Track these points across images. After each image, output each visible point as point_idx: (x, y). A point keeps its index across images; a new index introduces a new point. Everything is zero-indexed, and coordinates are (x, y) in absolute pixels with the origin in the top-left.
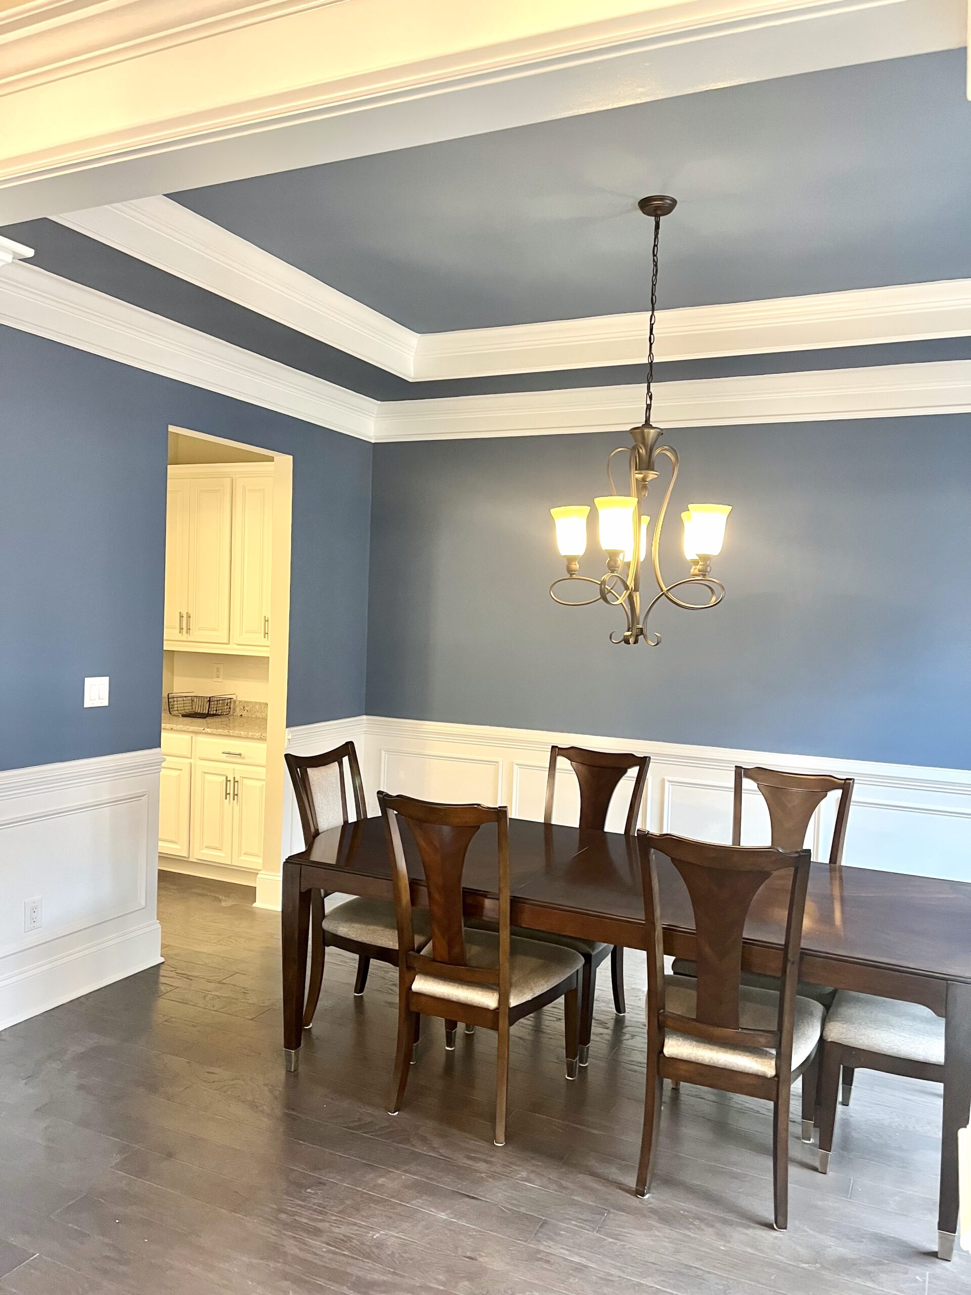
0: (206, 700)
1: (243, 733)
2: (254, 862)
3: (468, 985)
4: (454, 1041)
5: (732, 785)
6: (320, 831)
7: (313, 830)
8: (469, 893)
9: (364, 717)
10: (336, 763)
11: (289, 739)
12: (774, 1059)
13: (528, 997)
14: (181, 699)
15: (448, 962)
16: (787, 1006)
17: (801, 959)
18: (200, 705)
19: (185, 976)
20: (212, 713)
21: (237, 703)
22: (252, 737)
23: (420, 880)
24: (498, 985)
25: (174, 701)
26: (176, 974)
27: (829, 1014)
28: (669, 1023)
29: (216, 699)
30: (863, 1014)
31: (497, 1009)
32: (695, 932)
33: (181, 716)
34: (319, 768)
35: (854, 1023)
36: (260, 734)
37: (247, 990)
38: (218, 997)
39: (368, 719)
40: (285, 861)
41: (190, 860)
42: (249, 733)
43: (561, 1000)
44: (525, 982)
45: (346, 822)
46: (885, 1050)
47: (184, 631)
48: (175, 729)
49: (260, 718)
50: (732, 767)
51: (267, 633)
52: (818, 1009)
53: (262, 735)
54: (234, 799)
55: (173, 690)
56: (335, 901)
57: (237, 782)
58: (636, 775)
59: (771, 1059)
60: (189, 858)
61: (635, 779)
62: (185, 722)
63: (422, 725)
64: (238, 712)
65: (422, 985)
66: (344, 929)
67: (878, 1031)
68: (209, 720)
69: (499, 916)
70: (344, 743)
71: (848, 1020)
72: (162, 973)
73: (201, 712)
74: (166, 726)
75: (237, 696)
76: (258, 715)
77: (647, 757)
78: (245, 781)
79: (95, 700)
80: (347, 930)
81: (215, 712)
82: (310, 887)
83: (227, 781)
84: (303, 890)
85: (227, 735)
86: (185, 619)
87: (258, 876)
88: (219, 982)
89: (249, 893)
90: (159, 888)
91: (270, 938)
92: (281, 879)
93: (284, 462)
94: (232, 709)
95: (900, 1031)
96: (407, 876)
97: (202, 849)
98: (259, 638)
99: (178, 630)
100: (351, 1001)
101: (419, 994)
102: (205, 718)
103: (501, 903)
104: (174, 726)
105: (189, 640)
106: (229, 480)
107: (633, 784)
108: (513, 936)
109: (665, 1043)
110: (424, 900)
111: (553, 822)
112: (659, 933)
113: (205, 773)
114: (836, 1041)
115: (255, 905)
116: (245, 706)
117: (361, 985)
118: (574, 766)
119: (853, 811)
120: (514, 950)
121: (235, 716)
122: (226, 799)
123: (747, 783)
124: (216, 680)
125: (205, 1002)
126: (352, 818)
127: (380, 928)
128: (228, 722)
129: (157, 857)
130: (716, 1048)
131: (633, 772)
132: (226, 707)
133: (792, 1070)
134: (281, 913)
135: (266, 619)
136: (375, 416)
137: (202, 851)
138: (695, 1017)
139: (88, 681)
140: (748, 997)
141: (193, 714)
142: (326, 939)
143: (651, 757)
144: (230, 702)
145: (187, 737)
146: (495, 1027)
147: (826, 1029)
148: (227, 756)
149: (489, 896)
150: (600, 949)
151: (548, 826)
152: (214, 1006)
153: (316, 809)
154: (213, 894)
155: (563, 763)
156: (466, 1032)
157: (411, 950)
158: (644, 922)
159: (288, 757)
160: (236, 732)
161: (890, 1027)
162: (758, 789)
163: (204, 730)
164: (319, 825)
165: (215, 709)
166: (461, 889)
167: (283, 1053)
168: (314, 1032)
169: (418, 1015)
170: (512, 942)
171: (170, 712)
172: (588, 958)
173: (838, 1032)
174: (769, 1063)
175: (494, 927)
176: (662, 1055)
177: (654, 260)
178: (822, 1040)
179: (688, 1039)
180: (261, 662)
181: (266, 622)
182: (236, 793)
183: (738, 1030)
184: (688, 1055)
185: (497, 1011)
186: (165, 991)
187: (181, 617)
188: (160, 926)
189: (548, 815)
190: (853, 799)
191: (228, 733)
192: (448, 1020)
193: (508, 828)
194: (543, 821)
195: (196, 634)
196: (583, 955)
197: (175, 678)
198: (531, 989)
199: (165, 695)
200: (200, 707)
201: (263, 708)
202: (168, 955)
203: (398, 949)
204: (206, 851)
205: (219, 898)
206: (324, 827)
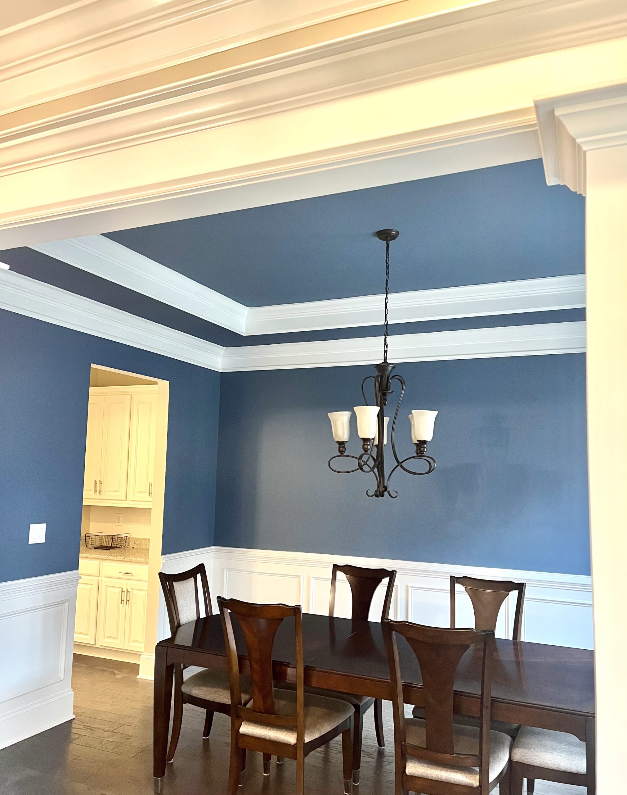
0: (111, 537)
1: (133, 559)
2: (139, 647)
3: (277, 728)
4: (269, 769)
5: (449, 588)
6: (181, 624)
7: (176, 623)
8: (276, 664)
9: (213, 547)
10: (193, 578)
11: (163, 563)
12: (478, 775)
13: (317, 735)
14: (94, 537)
15: (263, 711)
16: (485, 737)
17: (492, 704)
18: (106, 541)
19: (89, 728)
20: (114, 546)
21: (131, 539)
22: (139, 562)
23: (244, 656)
24: (296, 728)
25: (90, 539)
26: (82, 726)
27: (515, 741)
28: (409, 751)
29: (117, 537)
30: (537, 742)
31: (296, 744)
32: (423, 687)
33: (93, 549)
34: (181, 582)
35: (530, 749)
36: (144, 560)
37: (131, 737)
38: (111, 742)
39: (216, 549)
40: (157, 644)
41: (96, 646)
42: (138, 559)
43: (339, 738)
44: (314, 727)
45: (198, 617)
46: (551, 766)
47: (98, 492)
48: (89, 557)
49: (145, 549)
50: (449, 576)
51: (151, 493)
52: (508, 739)
53: (146, 560)
54: (126, 604)
55: (89, 532)
56: (190, 672)
57: (129, 592)
58: (387, 583)
59: (476, 774)
60: (95, 645)
61: (387, 586)
62: (96, 552)
63: (251, 552)
64: (131, 545)
65: (246, 729)
66: (196, 691)
67: (545, 753)
68: (112, 550)
69: (297, 680)
70: (198, 565)
71: (525, 747)
72: (74, 725)
73: (107, 546)
74: (83, 555)
75: (130, 535)
76: (144, 547)
77: (394, 571)
78: (134, 591)
79: (36, 539)
80: (198, 691)
81: (116, 545)
82: (173, 662)
83: (122, 591)
84: (168, 665)
85: (123, 561)
86: (98, 485)
87: (141, 656)
88: (112, 731)
89: (135, 668)
90: (73, 667)
91: (147, 699)
92: (154, 658)
93: (164, 386)
94: (127, 543)
95: (560, 752)
96: (236, 654)
97: (104, 639)
98: (146, 497)
99: (93, 492)
100: (201, 742)
101: (245, 735)
102: (109, 549)
103: (298, 671)
104: (89, 555)
105: (100, 498)
106: (129, 396)
107: (385, 589)
108: (305, 693)
109: (407, 765)
110: (247, 670)
111: (335, 615)
112: (400, 689)
113: (108, 586)
114: (519, 761)
115: (138, 677)
116: (136, 541)
117: (207, 731)
118: (348, 577)
119: (526, 604)
120: (307, 704)
121: (129, 548)
122: (121, 603)
123: (459, 588)
124: (117, 524)
125: (101, 745)
126: (203, 615)
127: (220, 690)
128: (124, 552)
129: (73, 645)
130: (440, 768)
131: (386, 581)
132: (123, 542)
133: (490, 782)
134: (153, 682)
135: (151, 484)
136: (222, 356)
137: (104, 640)
138: (425, 747)
139: (32, 526)
140: (460, 733)
141: (102, 547)
142: (183, 698)
143: (397, 571)
144: (126, 539)
145: (96, 562)
146: (294, 757)
147: (513, 753)
148: (123, 575)
149: (290, 666)
150: (365, 701)
151: (331, 619)
152: (107, 749)
153: (178, 609)
154: (110, 670)
155: (341, 575)
156: (278, 763)
157: (239, 705)
158: (390, 681)
159: (161, 575)
160: (129, 559)
161: (554, 750)
162: (465, 591)
163: (108, 557)
164: (180, 620)
165: (116, 543)
166: (272, 661)
167: (153, 780)
168: (175, 766)
169: (244, 750)
170: (305, 697)
171: (86, 546)
172: (357, 707)
173: (521, 755)
174: (475, 778)
175: (293, 687)
176: (405, 774)
177: (387, 266)
178: (510, 761)
179: (421, 762)
180: (147, 511)
181: (151, 486)
182: (128, 600)
183: (454, 755)
184: (421, 774)
185: (296, 745)
186: (75, 739)
187: (96, 483)
188: (73, 693)
189: (332, 611)
190: (526, 596)
191: (124, 560)
192: (266, 754)
193: (302, 620)
194: (328, 615)
195: (105, 495)
196: (354, 705)
197: (91, 524)
198: (318, 730)
199: (83, 534)
200: (106, 542)
201: (147, 543)
202: (78, 713)
203: (230, 704)
204: (107, 640)
205: (114, 672)
206: (184, 621)
